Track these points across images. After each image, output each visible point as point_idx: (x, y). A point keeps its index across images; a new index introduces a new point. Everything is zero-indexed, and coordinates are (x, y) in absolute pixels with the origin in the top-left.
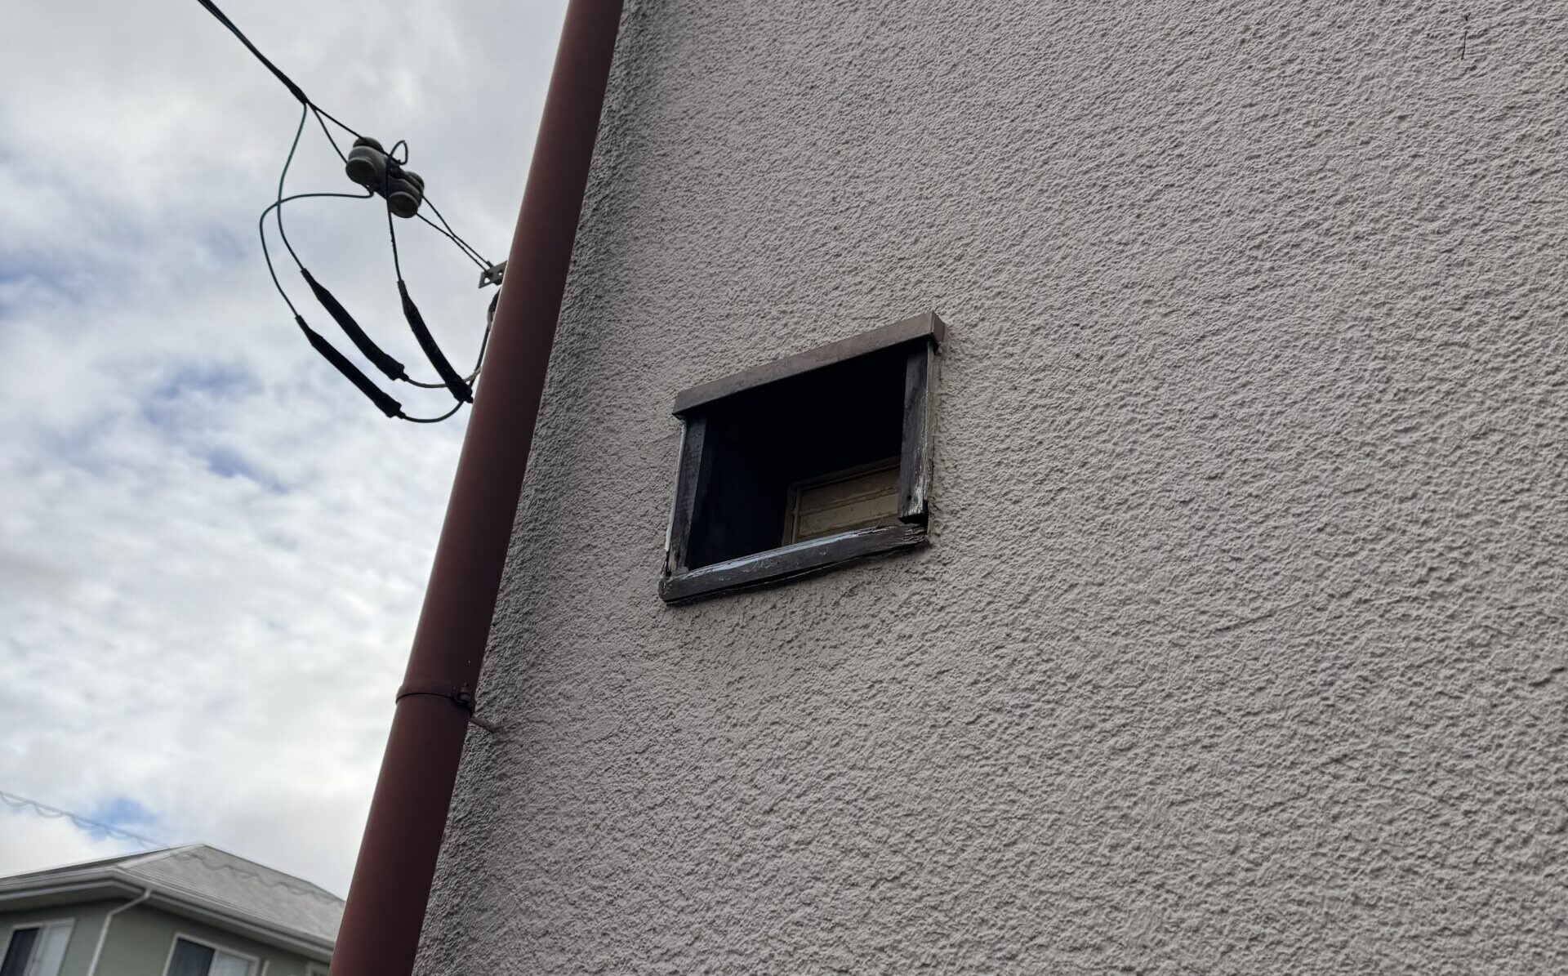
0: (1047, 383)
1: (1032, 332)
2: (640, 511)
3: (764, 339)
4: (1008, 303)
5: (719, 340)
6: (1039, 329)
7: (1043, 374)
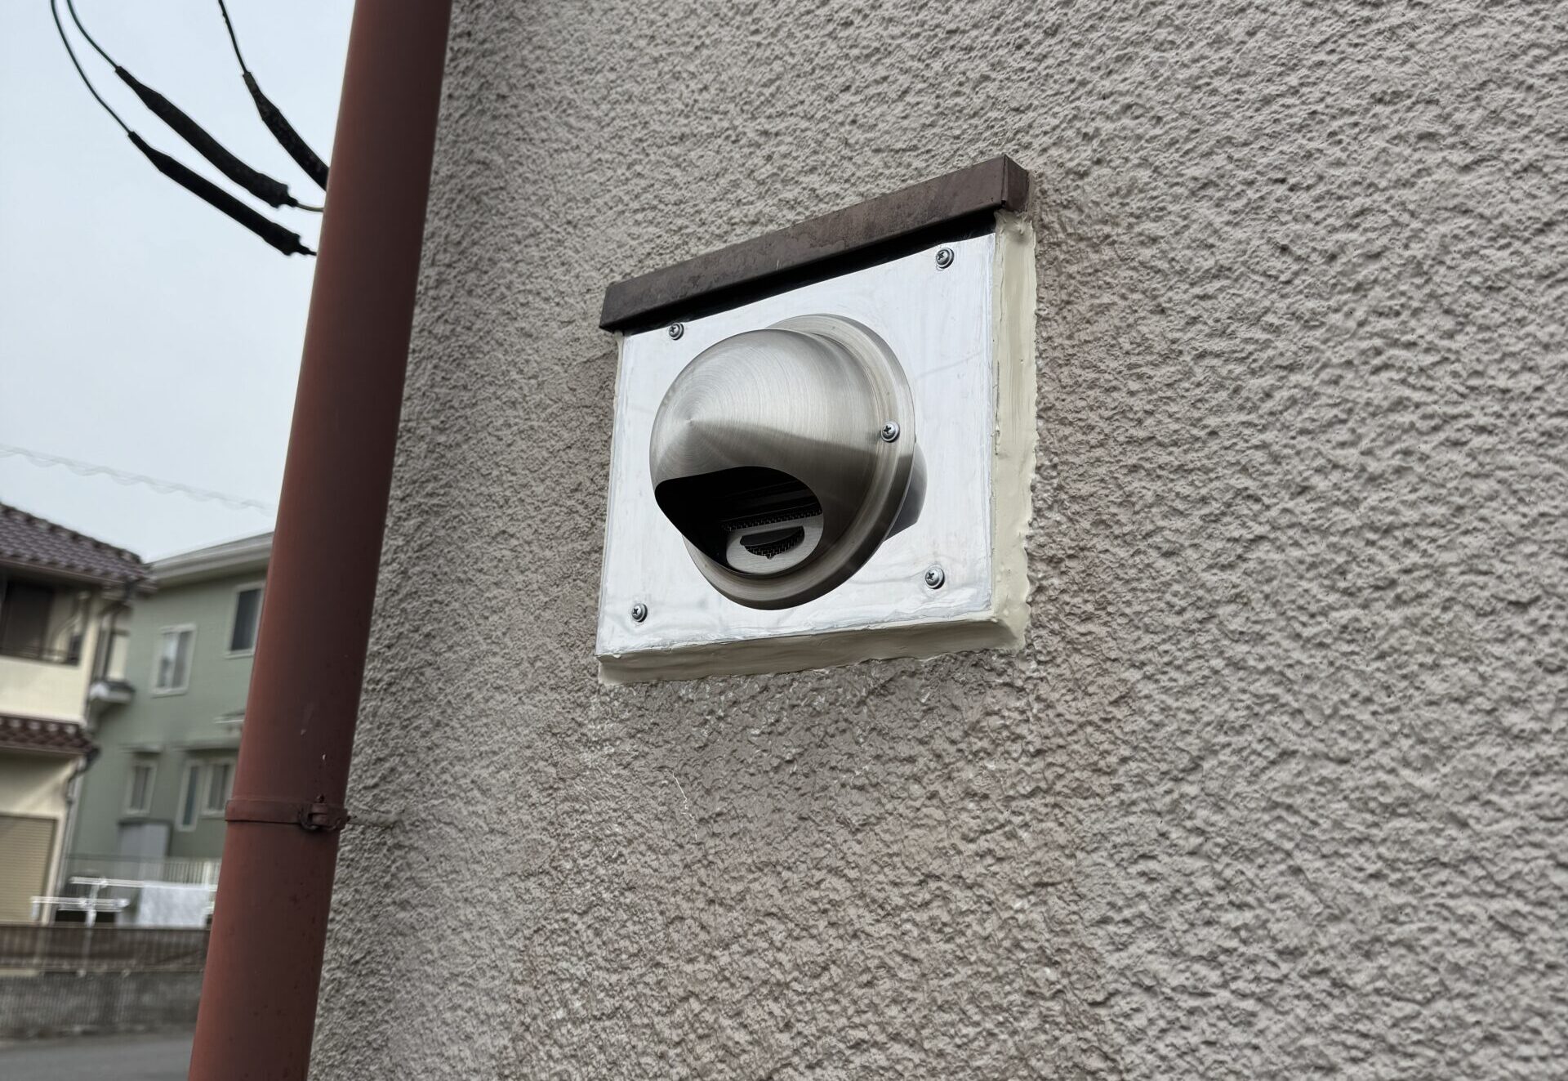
0: (1225, 304)
1: (1193, 193)
2: (569, 482)
3: (736, 184)
4: (1146, 128)
5: (670, 182)
6: (1205, 186)
7: (1217, 284)
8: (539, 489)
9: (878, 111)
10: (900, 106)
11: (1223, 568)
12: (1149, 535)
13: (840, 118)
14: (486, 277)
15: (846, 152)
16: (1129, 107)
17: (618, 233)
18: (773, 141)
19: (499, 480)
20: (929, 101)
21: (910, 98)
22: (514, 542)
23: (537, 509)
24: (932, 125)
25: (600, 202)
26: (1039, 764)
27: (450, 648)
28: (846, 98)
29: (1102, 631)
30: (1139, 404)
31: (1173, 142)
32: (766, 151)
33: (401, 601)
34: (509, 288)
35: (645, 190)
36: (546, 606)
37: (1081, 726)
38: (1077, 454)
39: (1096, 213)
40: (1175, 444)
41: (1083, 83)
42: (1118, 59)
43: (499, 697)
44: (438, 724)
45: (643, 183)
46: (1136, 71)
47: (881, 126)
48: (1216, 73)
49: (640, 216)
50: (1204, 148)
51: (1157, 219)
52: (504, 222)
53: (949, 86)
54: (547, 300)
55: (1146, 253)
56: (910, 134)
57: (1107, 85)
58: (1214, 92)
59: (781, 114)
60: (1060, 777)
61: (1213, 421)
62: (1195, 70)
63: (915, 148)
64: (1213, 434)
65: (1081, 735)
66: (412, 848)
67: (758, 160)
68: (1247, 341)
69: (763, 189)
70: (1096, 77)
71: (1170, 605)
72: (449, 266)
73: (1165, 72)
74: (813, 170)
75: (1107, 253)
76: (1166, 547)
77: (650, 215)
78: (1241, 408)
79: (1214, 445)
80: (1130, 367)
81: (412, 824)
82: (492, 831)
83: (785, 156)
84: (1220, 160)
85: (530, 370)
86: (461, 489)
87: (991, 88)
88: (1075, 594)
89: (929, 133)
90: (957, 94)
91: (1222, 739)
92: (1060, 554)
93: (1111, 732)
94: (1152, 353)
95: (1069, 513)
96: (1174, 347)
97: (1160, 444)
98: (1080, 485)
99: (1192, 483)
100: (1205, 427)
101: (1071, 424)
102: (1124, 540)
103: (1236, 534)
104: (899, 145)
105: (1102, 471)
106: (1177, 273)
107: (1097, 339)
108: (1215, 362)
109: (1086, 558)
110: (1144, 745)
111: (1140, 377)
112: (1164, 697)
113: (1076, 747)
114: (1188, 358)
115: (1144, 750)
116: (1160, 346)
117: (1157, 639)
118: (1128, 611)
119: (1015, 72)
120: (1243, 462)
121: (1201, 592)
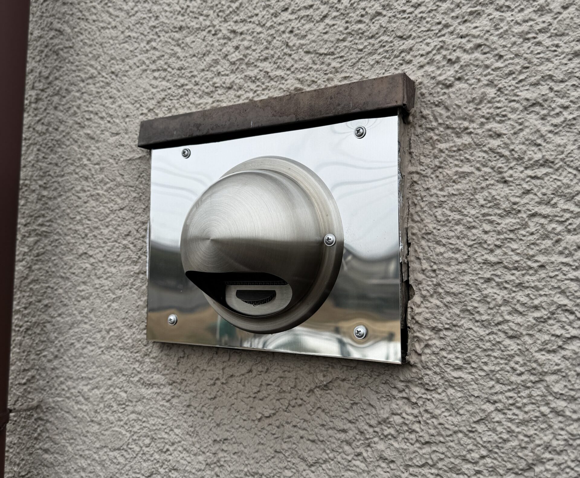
8: (106, 231)
9: (307, 27)
10: (322, 25)
11: (549, 352)
12: (499, 324)
13: (282, 28)
14: (64, 100)
15: (287, 50)
16: (480, 46)
17: (144, 83)
18: (239, 38)
19: (80, 222)
20: (341, 25)
21: (327, 21)
22: (92, 260)
23: (105, 242)
24: (344, 40)
25: (131, 62)
26: (427, 449)
27: (60, 315)
28: (285, 16)
29: (469, 377)
30: (491, 239)
31: (511, 73)
32: (235, 43)
33: (30, 283)
34: (78, 108)
35: (159, 58)
36: (113, 300)
37: (455, 432)
38: (449, 265)
39: (459, 113)
40: (516, 269)
41: (447, 26)
42: (471, 13)
43: (90, 348)
44: (56, 357)
45: (157, 54)
46: (483, 22)
47: (309, 36)
48: (540, 31)
49: (156, 74)
50: (533, 80)
51: (500, 122)
52: (74, 68)
53: (354, 16)
54: (102, 118)
55: (495, 143)
56: (329, 45)
57: (463, 29)
58: (539, 44)
59: (243, 21)
60: (441, 459)
61: (542, 259)
62: (525, 27)
63: (333, 54)
64: (542, 266)
65: (455, 437)
66: (47, 421)
67: (230, 48)
68: (565, 210)
69: (234, 67)
70: (455, 23)
71: (514, 369)
72: (42, 90)
73: (504, 26)
74: (266, 59)
75: (466, 139)
76: (511, 333)
77: (163, 74)
78: (561, 253)
79: (542, 273)
80: (484, 215)
81: (47, 408)
82: (92, 421)
83: (247, 48)
84: (544, 89)
85: (95, 159)
86: (59, 224)
87: (383, 21)
88: (450, 352)
89: (342, 45)
90: (360, 22)
91: (547, 455)
92: (440, 326)
93: (475, 439)
94: (499, 208)
95: (444, 301)
96: (515, 207)
97: (505, 267)
98: (452, 285)
99: (528, 295)
100: (536, 261)
101: (444, 245)
102: (484, 324)
103: (558, 332)
104: (322, 51)
105: (467, 278)
106: (515, 159)
107: (462, 194)
108: (543, 221)
109: (457, 331)
110: (496, 450)
111: (491, 222)
112: (509, 424)
113: (452, 444)
114: (524, 216)
115: (496, 453)
116: (505, 205)
117: (505, 388)
118: (485, 368)
119: (400, 12)
120: (563, 288)
121: (534, 365)
